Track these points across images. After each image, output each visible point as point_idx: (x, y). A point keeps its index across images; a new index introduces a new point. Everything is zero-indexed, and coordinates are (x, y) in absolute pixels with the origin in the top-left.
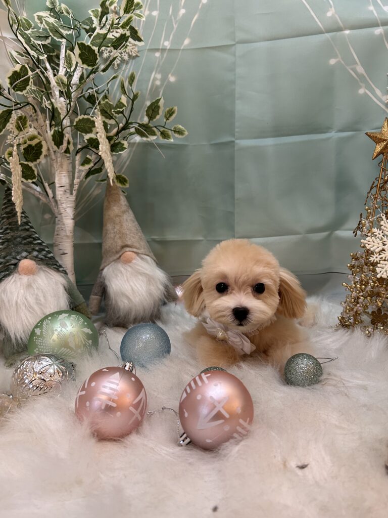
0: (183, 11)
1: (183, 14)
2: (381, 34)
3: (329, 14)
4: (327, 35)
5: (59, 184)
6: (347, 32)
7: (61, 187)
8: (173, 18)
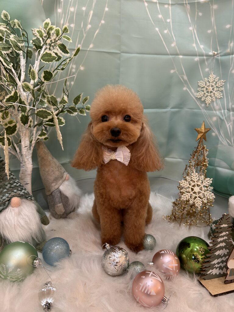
0: (89, 26)
1: (90, 29)
2: (198, 61)
3: (173, 45)
4: (171, 56)
5: (25, 145)
6: (181, 57)
7: (26, 147)
8: (83, 30)
